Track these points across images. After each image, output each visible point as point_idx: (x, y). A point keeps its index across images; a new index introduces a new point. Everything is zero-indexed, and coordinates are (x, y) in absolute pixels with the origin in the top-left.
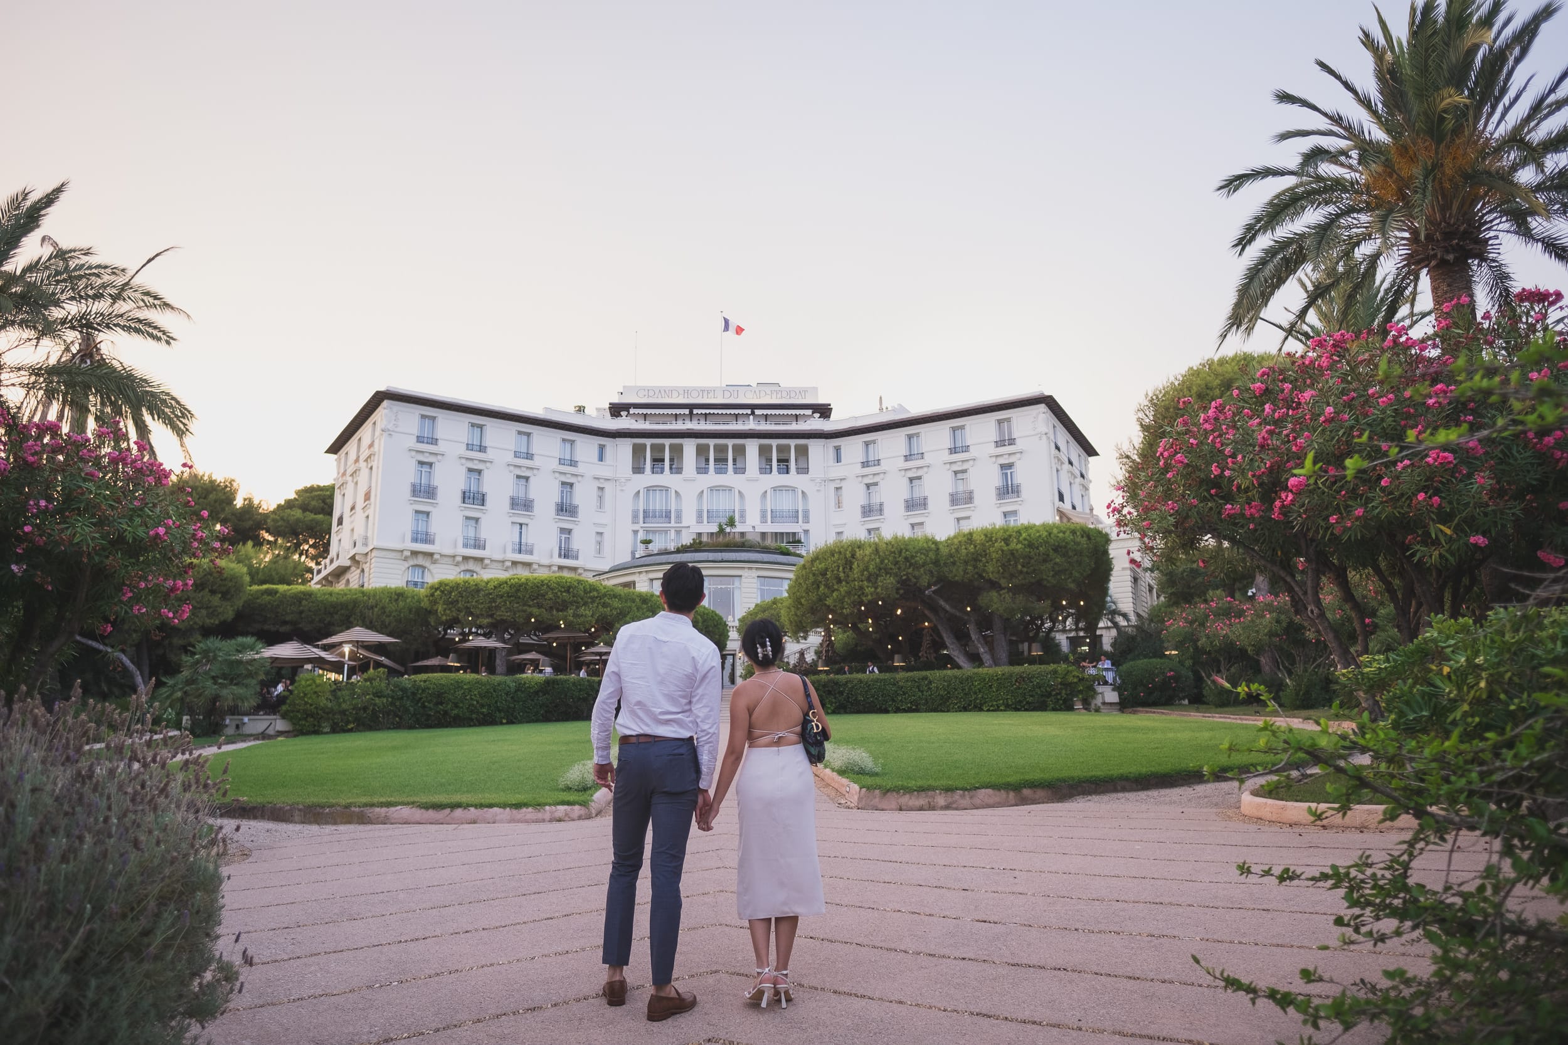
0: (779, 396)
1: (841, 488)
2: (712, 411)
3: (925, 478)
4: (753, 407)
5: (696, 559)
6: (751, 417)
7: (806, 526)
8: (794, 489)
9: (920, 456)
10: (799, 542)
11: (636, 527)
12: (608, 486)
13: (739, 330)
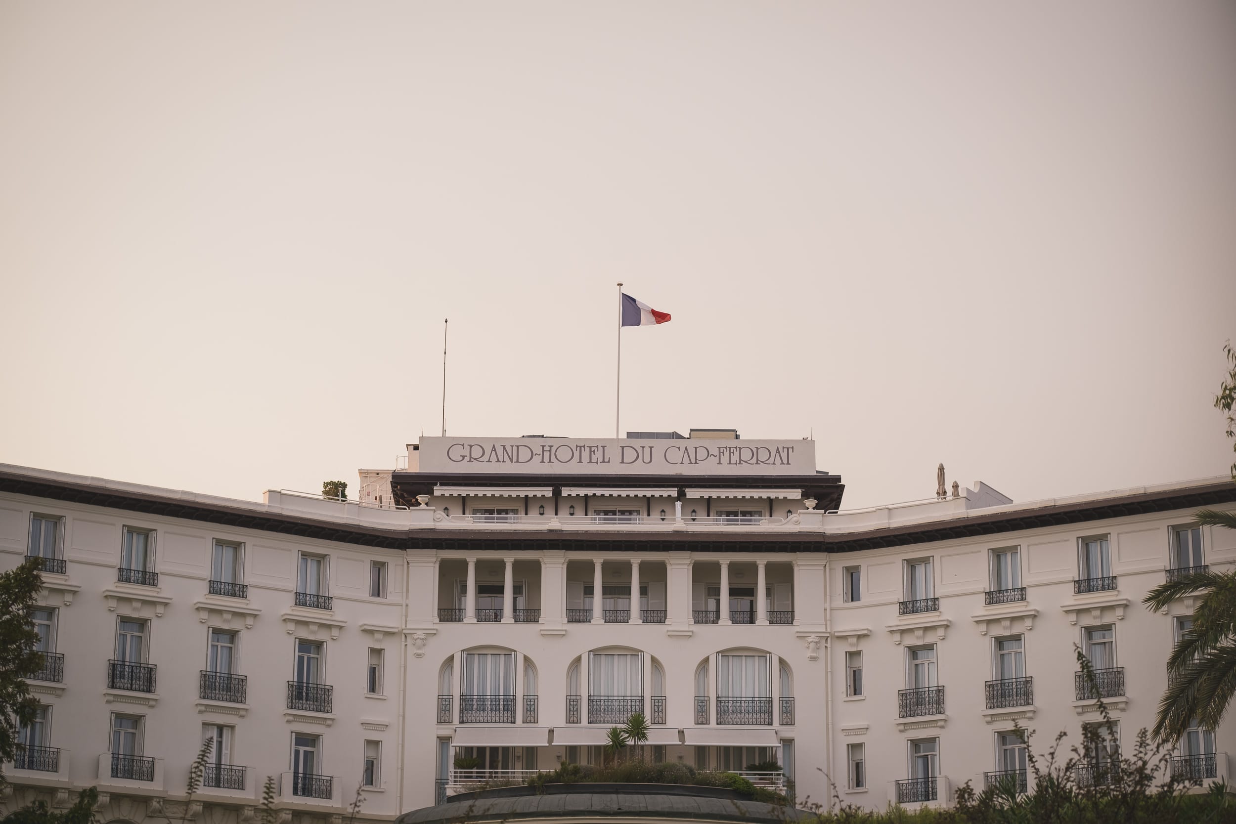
0: (736, 458)
1: (859, 653)
2: (599, 491)
3: (1029, 639)
4: (682, 483)
5: (569, 808)
6: (678, 505)
7: (787, 732)
8: (762, 654)
9: (1017, 595)
10: (773, 766)
11: (445, 731)
12: (392, 651)
13: (661, 317)
